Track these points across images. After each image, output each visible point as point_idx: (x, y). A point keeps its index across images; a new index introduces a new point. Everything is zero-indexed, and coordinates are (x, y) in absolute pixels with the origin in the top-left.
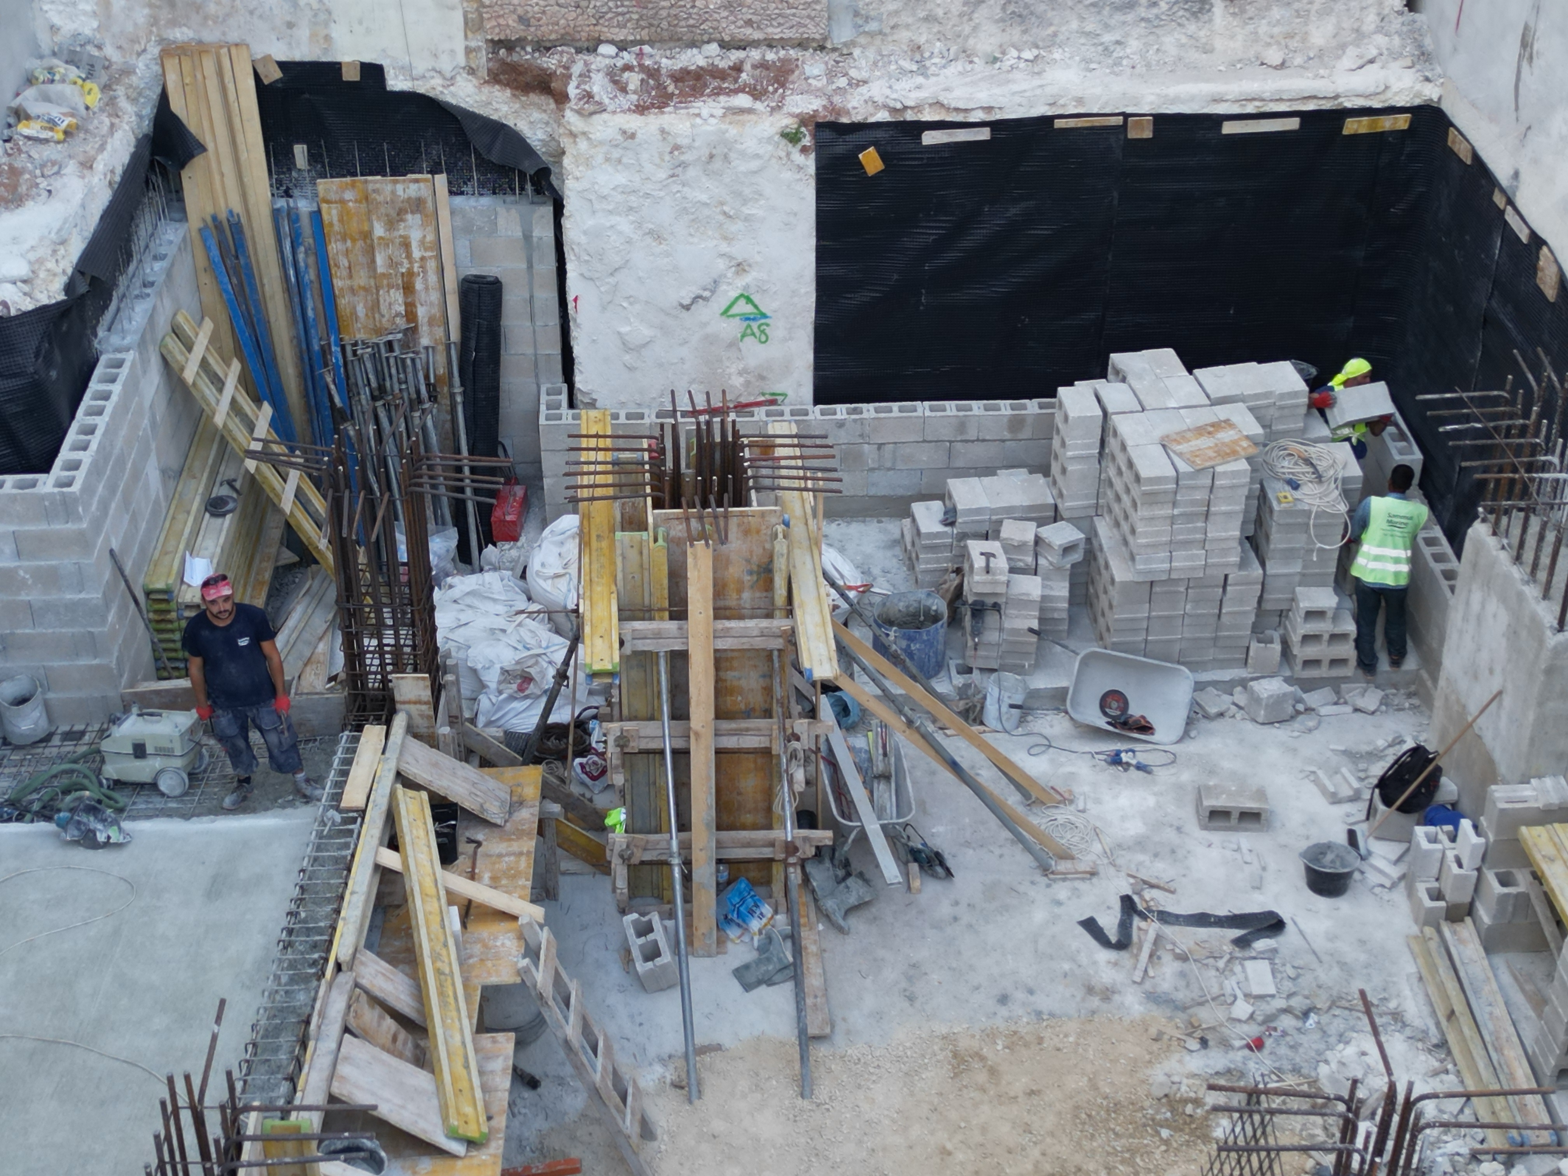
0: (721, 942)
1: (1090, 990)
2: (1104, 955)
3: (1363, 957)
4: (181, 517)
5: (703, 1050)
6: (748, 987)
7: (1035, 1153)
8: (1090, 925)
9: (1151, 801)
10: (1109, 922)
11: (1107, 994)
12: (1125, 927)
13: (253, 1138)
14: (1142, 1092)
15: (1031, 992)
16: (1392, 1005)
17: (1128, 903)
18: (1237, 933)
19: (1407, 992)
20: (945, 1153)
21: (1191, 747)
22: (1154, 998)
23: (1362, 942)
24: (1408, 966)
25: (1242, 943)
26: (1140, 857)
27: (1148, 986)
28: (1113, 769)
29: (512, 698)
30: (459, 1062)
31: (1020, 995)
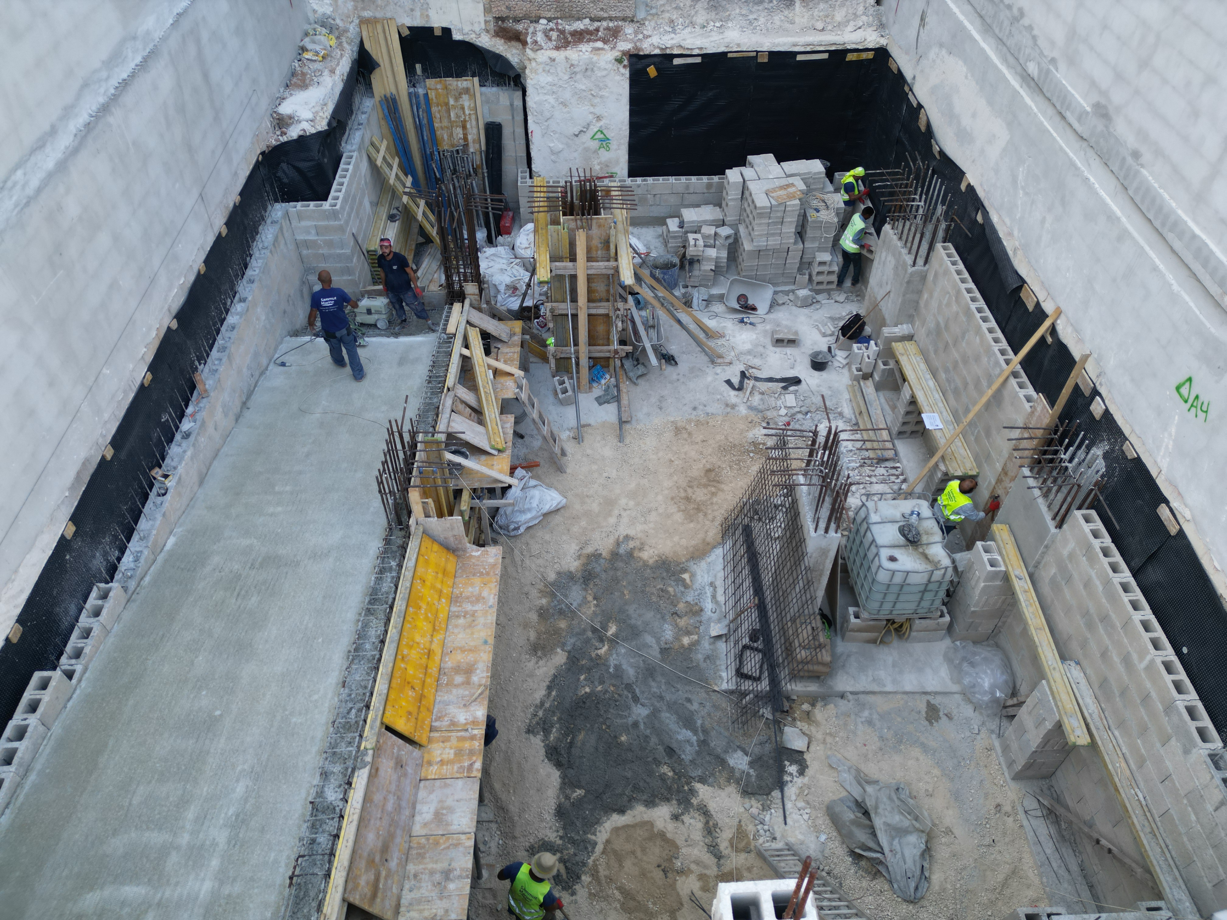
0: (590, 388)
1: (727, 405)
2: (733, 393)
3: (830, 393)
4: (379, 221)
5: (584, 426)
6: (600, 404)
7: (704, 461)
8: (729, 382)
9: (754, 336)
10: (736, 381)
11: (733, 407)
12: (741, 382)
13: (421, 442)
14: (744, 441)
15: (705, 406)
16: (839, 410)
17: (743, 374)
18: (784, 384)
19: (845, 405)
20: (671, 461)
21: (771, 316)
22: (751, 408)
23: (830, 387)
24: (846, 396)
25: (785, 388)
26: (749, 357)
27: (749, 404)
28: (740, 325)
29: (510, 296)
30: (494, 424)
31: (701, 407)
